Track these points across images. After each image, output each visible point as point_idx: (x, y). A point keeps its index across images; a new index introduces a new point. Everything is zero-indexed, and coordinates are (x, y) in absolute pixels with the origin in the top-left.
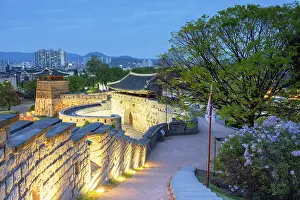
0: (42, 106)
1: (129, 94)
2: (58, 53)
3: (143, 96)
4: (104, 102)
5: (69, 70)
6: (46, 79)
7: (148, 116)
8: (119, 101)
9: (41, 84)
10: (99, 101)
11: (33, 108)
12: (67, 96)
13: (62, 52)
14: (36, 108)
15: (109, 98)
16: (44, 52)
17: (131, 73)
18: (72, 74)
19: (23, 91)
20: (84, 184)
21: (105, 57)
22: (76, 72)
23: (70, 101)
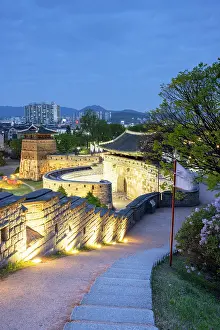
0: (27, 169)
1: (124, 156)
2: (50, 107)
3: (139, 159)
4: (95, 165)
5: (62, 127)
6: (31, 138)
7: (144, 183)
8: (111, 164)
9: (26, 143)
10: (89, 164)
11: (17, 171)
12: (54, 157)
13: (55, 106)
14: (21, 170)
15: (101, 160)
16: (35, 106)
17: (127, 131)
18: (64, 131)
19: (10, 151)
20: (15, 252)
21: (104, 111)
22: (68, 128)
23: (58, 163)
